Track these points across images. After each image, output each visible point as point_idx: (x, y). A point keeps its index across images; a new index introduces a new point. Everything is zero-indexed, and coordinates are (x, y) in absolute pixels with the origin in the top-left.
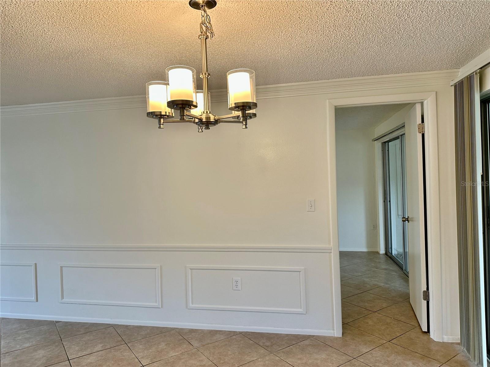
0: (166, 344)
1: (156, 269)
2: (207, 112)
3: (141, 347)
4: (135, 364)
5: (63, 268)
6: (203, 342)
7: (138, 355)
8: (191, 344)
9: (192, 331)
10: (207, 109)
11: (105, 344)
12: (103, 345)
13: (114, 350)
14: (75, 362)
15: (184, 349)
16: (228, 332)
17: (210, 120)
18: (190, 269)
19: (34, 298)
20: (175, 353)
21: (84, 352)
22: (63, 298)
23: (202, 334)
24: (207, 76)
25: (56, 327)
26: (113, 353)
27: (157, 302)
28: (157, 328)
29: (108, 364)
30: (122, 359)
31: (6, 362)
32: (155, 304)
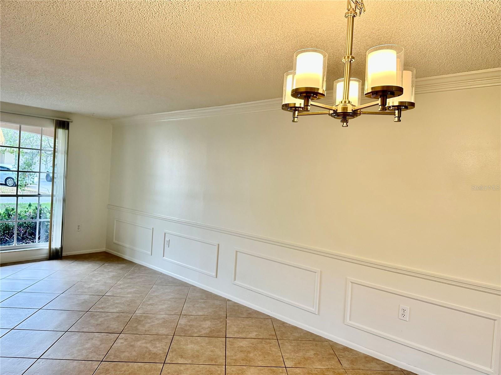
0: (315, 354)
1: (316, 273)
2: (345, 102)
3: (290, 347)
4: (279, 362)
5: (238, 253)
6: (353, 365)
7: (284, 355)
8: (340, 362)
9: (346, 349)
10: (345, 99)
11: (260, 334)
12: (257, 334)
13: (265, 341)
14: (230, 341)
15: (331, 366)
16: (387, 364)
17: (347, 111)
18: (351, 282)
19: (214, 274)
20: (321, 366)
21: (240, 335)
22: (235, 279)
23: (356, 357)
24: (350, 60)
25: (226, 304)
26: (264, 344)
27: (314, 308)
28: (312, 334)
29: (256, 353)
30: (269, 353)
31: (182, 323)
32: (312, 309)
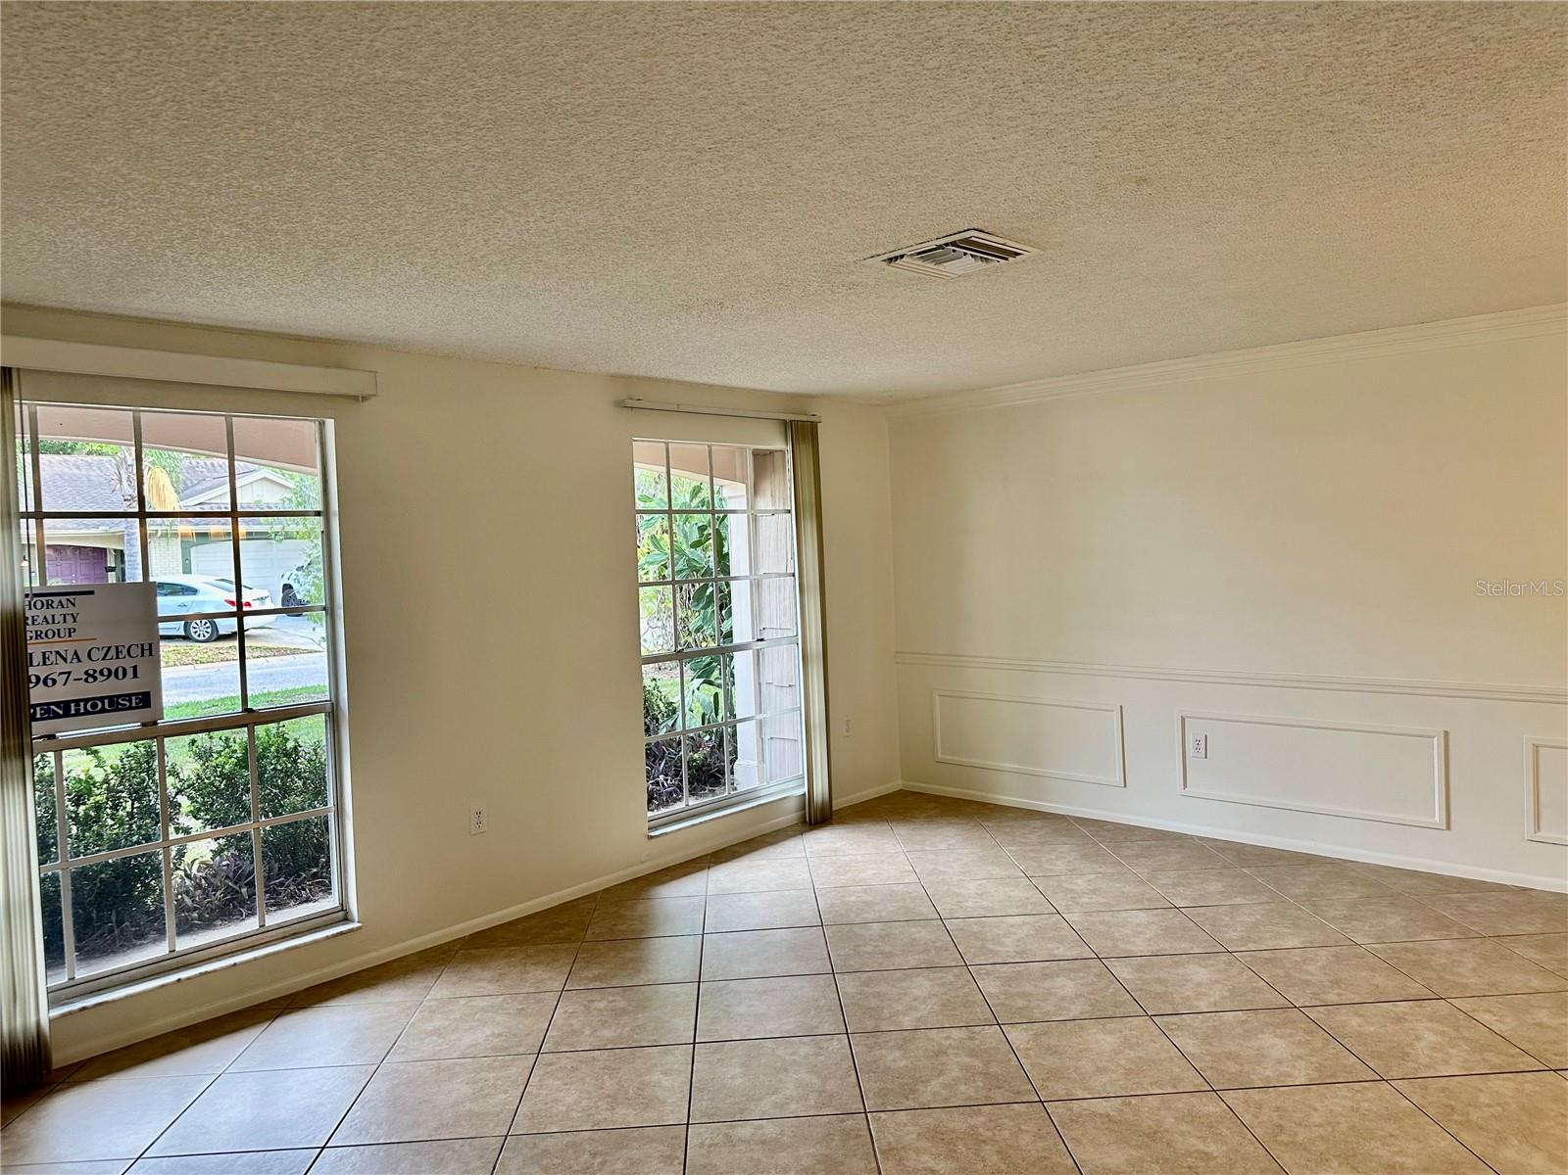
22: (1538, 828)
